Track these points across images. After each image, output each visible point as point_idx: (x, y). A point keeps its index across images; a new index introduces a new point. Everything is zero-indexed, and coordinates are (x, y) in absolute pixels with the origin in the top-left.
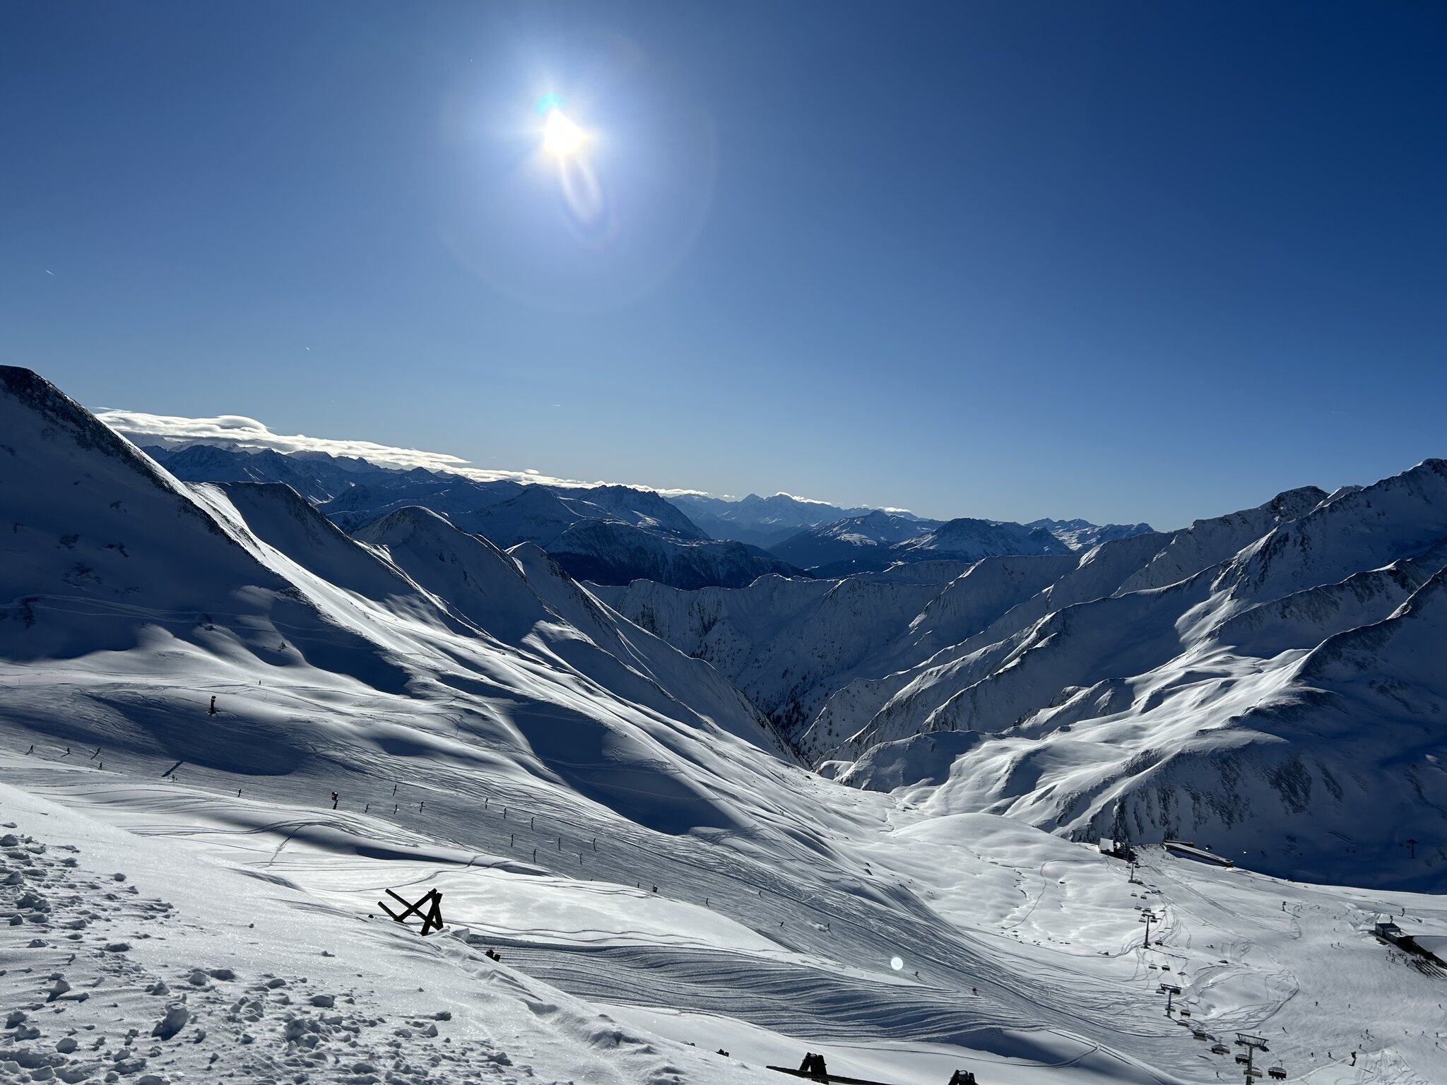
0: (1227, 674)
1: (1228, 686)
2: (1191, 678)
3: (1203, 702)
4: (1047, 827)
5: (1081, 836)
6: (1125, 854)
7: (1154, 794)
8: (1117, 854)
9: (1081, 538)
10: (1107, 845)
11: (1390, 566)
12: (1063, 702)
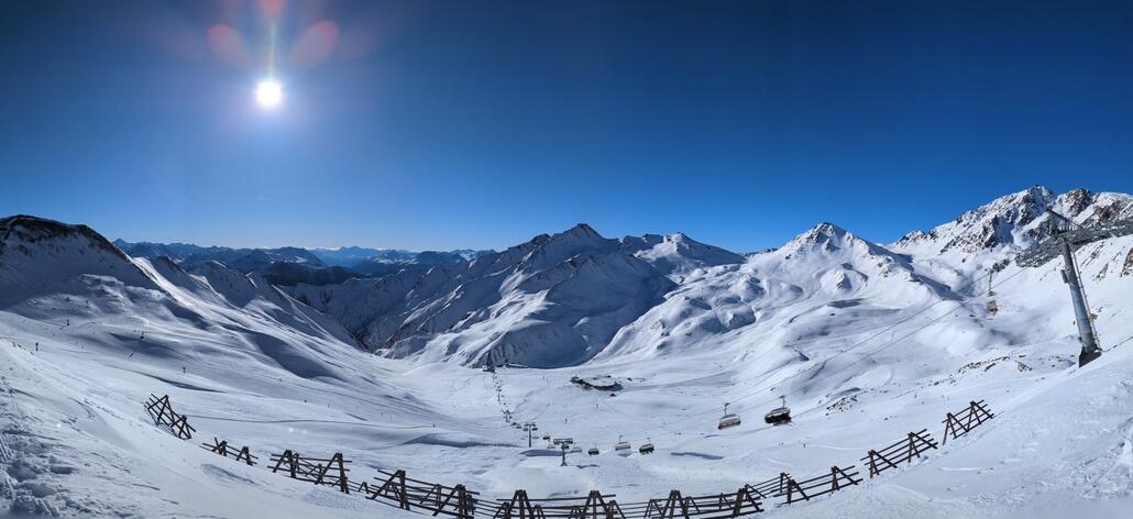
0: (523, 301)
1: (523, 305)
3: (515, 312)
4: (463, 365)
5: (476, 366)
6: (491, 370)
7: (500, 348)
8: (488, 370)
9: (471, 256)
10: (485, 367)
11: (570, 260)
12: (467, 318)
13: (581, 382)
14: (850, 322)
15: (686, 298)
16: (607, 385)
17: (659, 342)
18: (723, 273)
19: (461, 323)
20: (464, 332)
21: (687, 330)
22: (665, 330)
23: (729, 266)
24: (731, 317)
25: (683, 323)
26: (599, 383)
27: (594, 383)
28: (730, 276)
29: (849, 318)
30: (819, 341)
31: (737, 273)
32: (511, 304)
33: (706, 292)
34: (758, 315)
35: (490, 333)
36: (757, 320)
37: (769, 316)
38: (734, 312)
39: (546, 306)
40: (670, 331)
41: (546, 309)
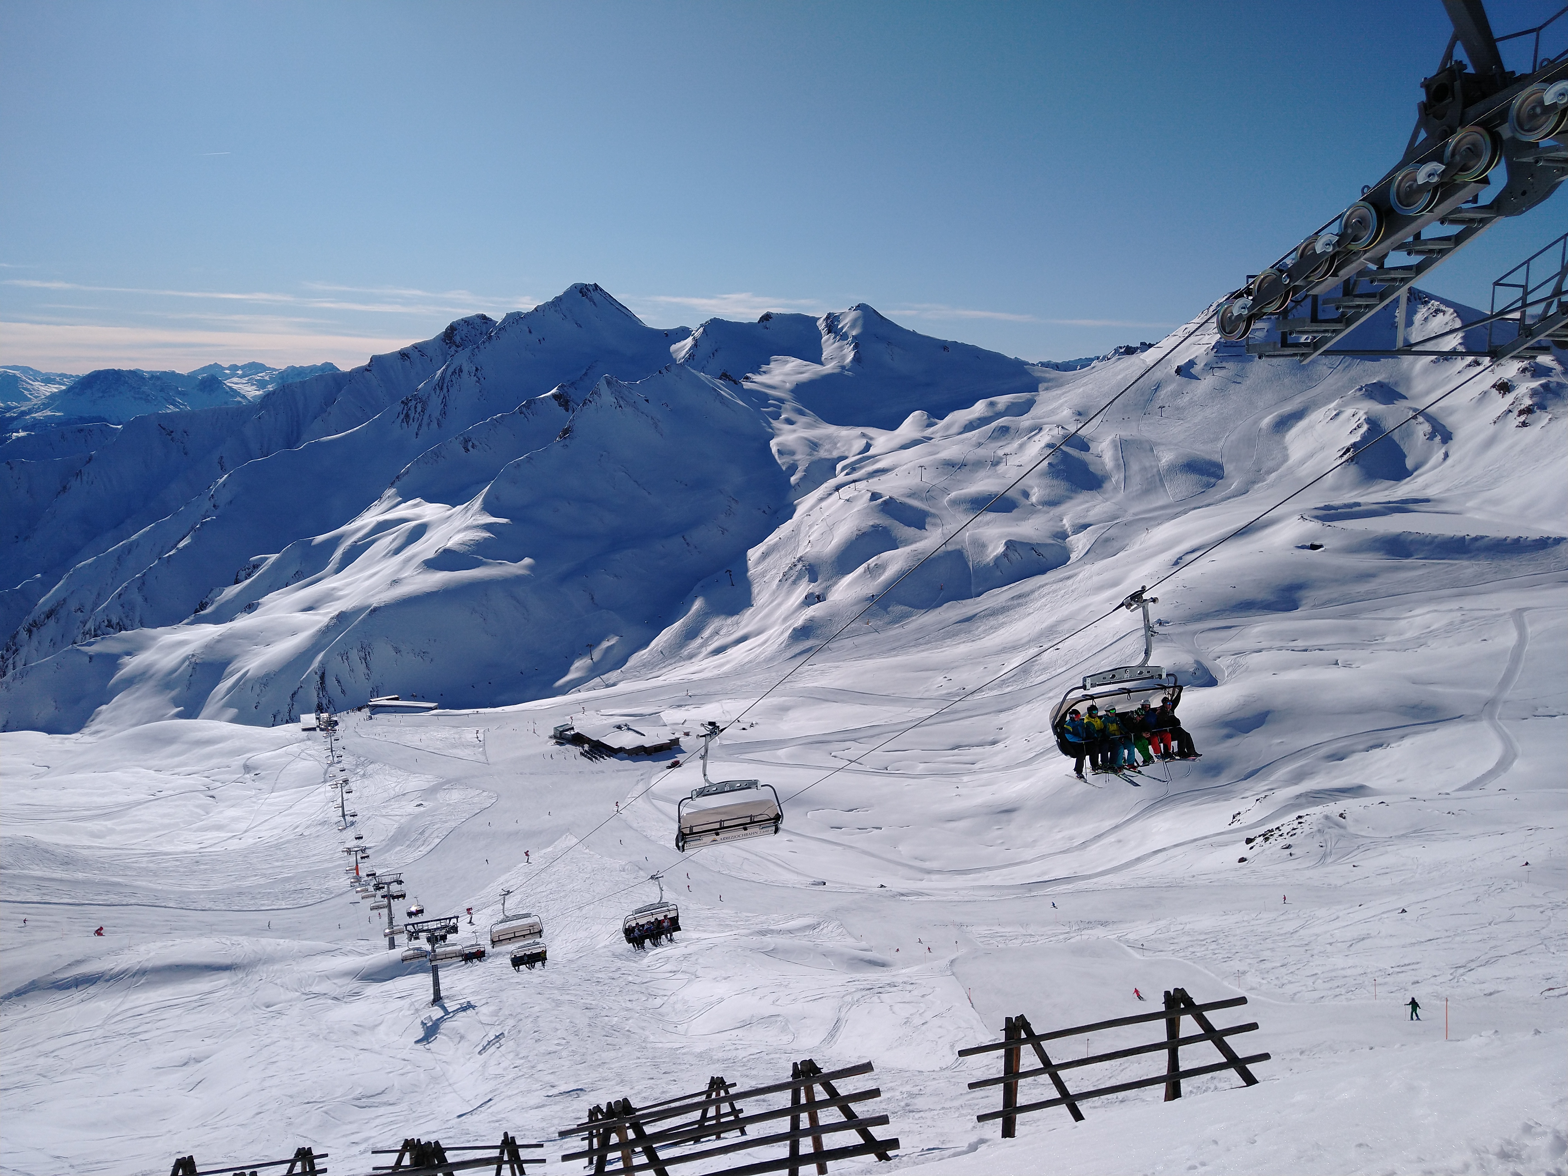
0: (418, 517)
1: (418, 530)
3: (397, 551)
8: (321, 727)
10: (309, 719)
11: (554, 391)
12: (249, 575)
13: (578, 739)
15: (875, 496)
16: (648, 741)
17: (799, 621)
18: (982, 421)
19: (232, 591)
20: (244, 622)
21: (873, 586)
22: (815, 588)
23: (1003, 400)
24: (1001, 549)
25: (861, 569)
26: (627, 740)
27: (615, 740)
28: (1004, 430)
31: (1025, 421)
32: (383, 527)
33: (929, 479)
34: (1080, 543)
35: (322, 617)
36: (1074, 556)
37: (1116, 545)
38: (1009, 534)
39: (487, 527)
40: (828, 588)
41: (487, 535)
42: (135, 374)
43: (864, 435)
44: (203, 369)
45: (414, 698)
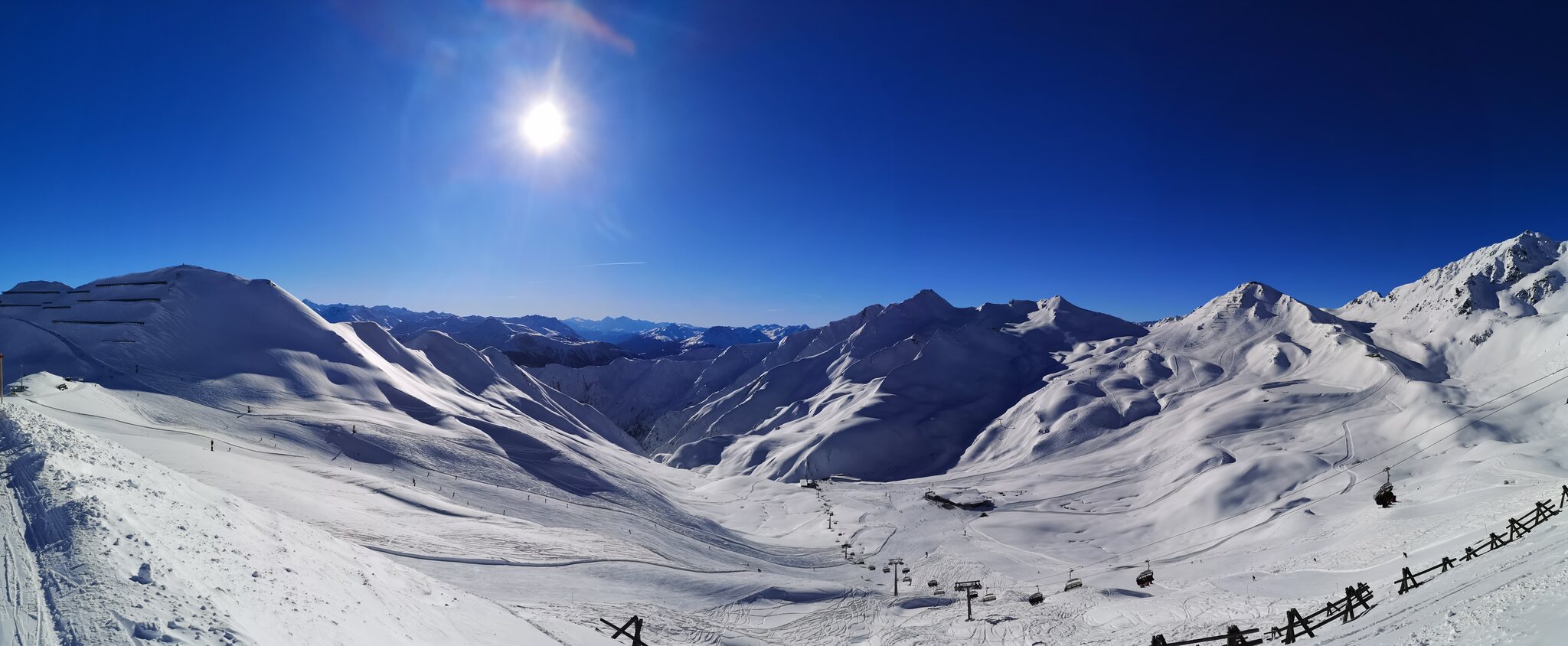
0: (850, 393)
1: (851, 398)
2: (834, 397)
3: (841, 407)
4: (773, 478)
5: (792, 480)
6: (813, 486)
7: (823, 455)
8: (809, 486)
9: (776, 333)
10: (804, 482)
11: (911, 337)
12: (775, 415)
13: (937, 499)
14: (1287, 411)
15: (1070, 382)
16: (973, 502)
17: (1037, 442)
18: (1114, 348)
19: (767, 422)
20: (773, 434)
21: (1073, 425)
22: (1043, 426)
23: (1122, 339)
24: (1129, 405)
25: (1066, 416)
26: (962, 500)
27: (955, 500)
28: (1124, 352)
29: (1285, 405)
30: (1248, 437)
31: (1133, 349)
33: (1095, 374)
34: (1163, 402)
35: (811, 436)
36: (1162, 409)
37: (1178, 403)
38: (1132, 398)
39: (881, 398)
40: (1050, 426)
41: (880, 401)
42: (728, 329)
43: (1060, 355)
44: (754, 327)
45: (850, 475)
